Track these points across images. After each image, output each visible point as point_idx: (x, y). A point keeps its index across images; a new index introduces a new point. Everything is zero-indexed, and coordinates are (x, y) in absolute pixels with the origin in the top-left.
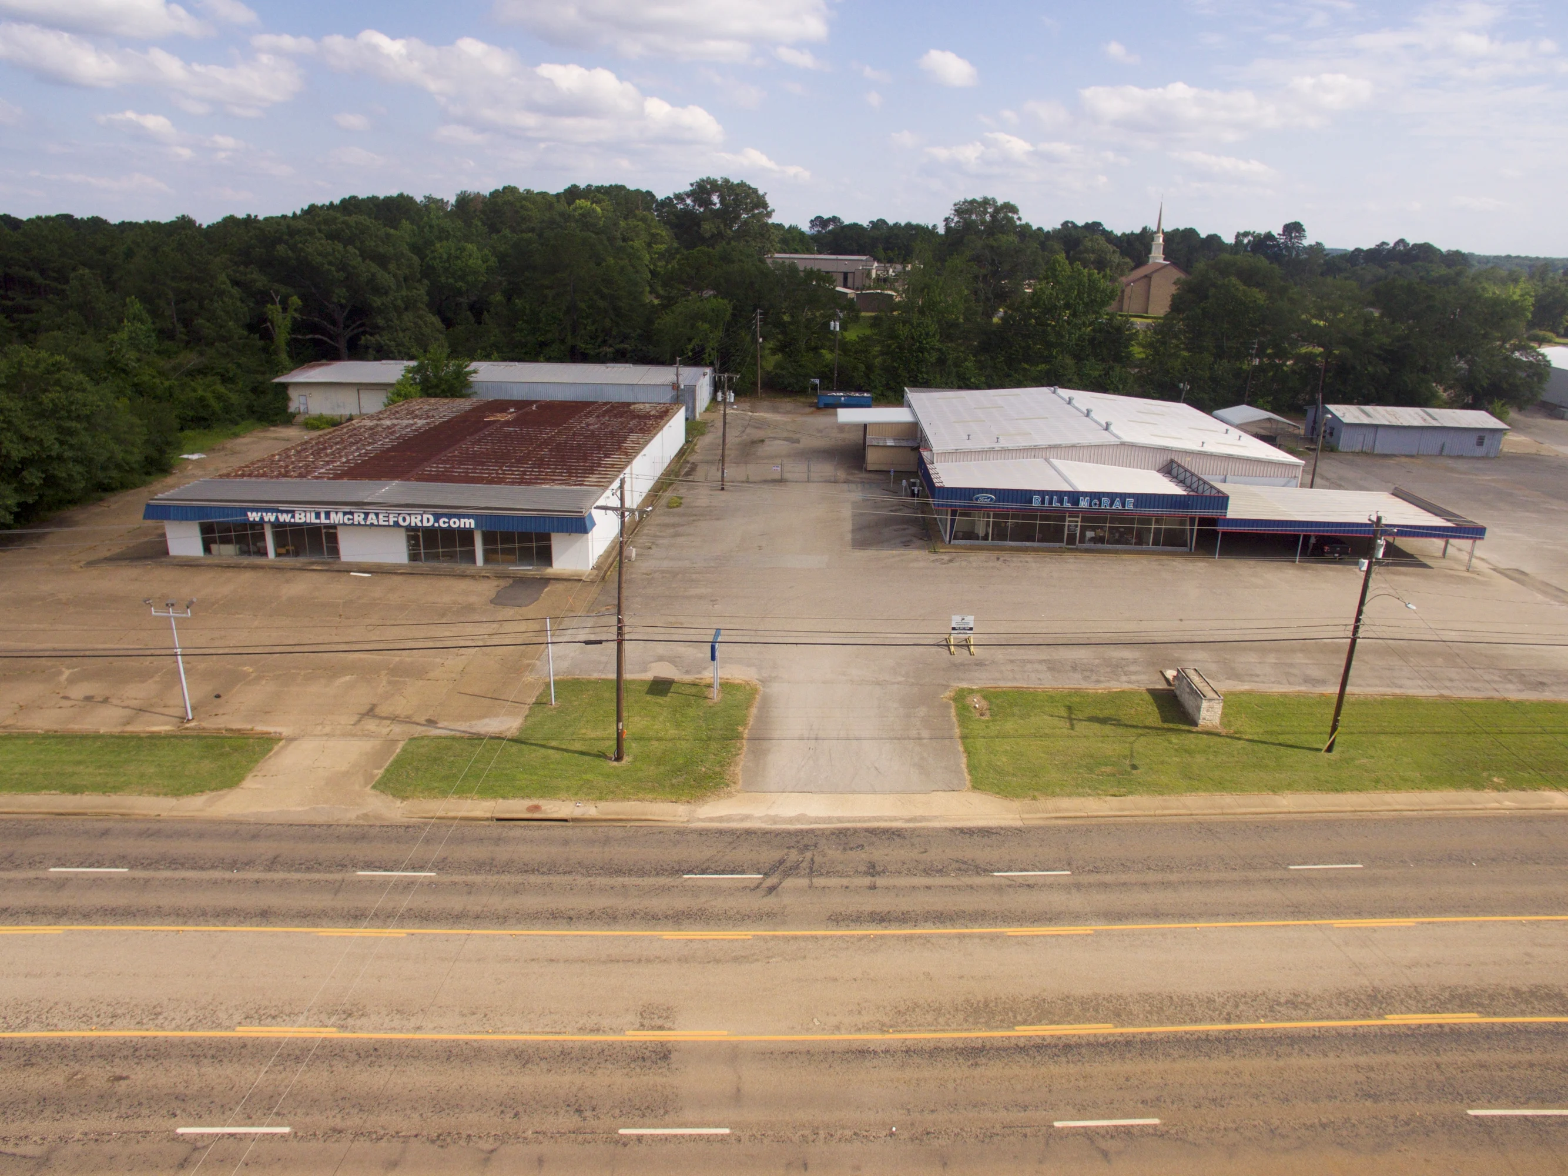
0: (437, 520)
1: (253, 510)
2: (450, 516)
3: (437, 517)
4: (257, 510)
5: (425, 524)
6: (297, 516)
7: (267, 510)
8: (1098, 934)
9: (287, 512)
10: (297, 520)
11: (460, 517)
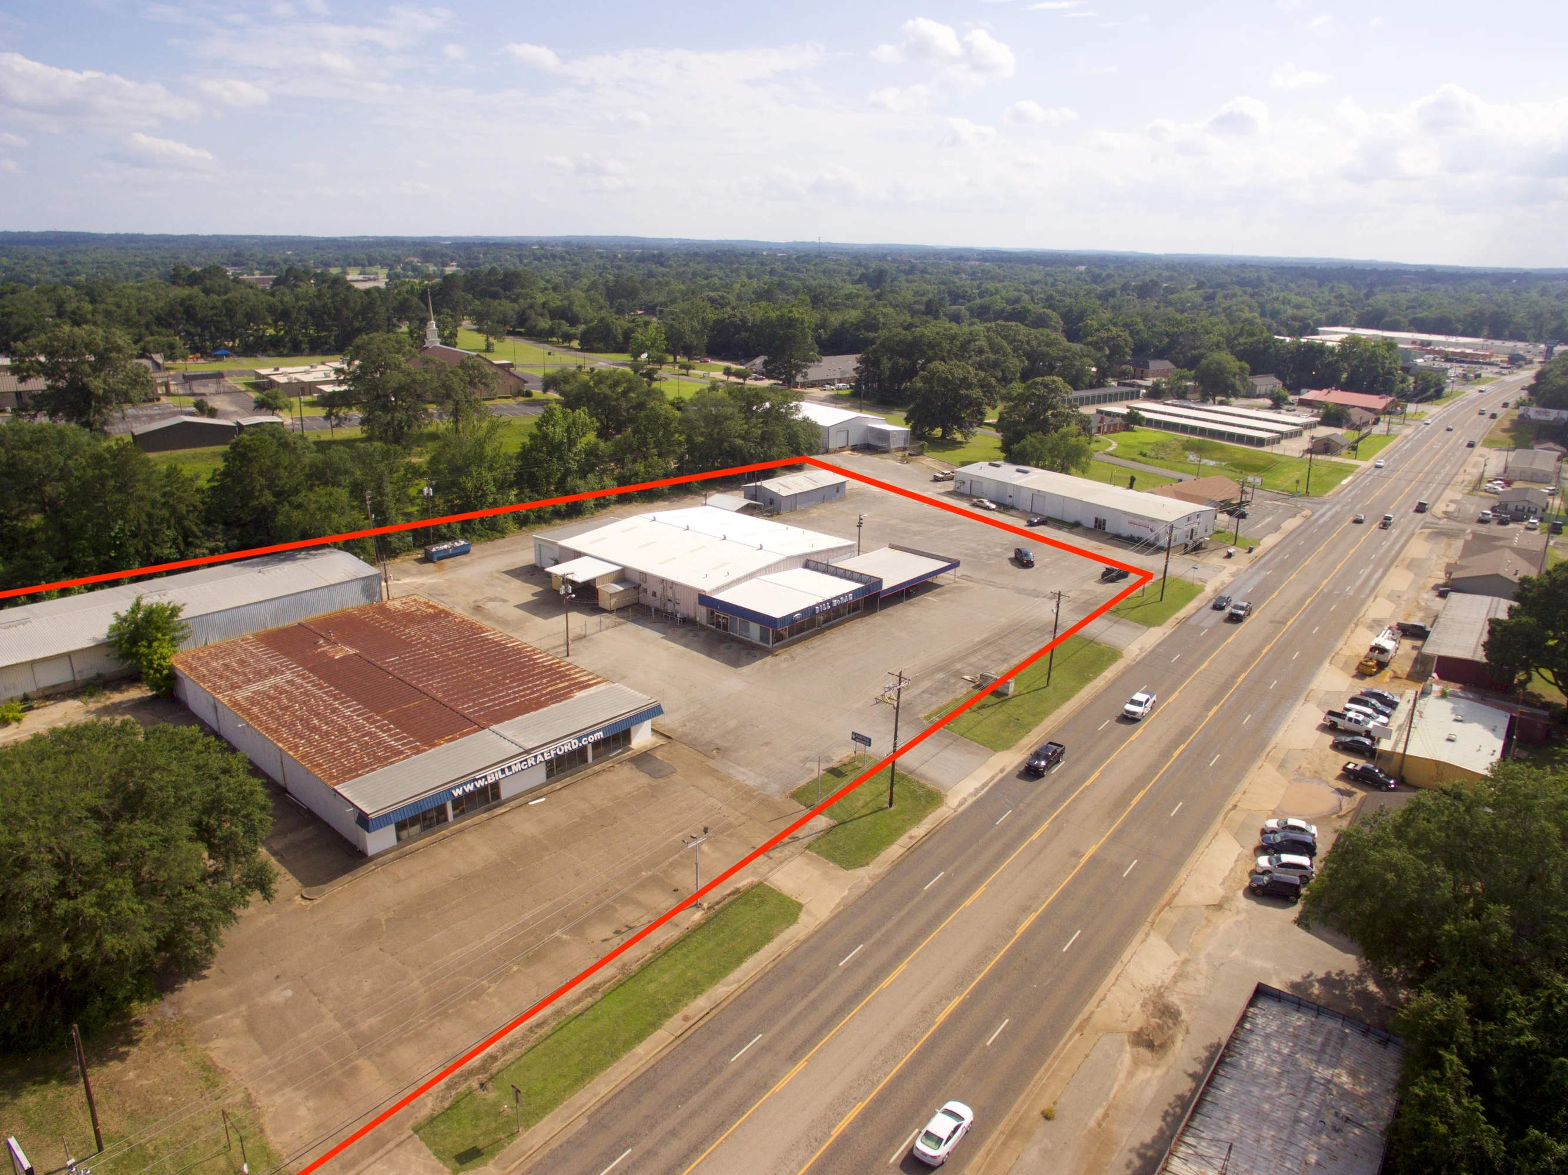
0: (580, 742)
1: (455, 788)
2: (587, 735)
3: (580, 739)
4: (458, 787)
5: (574, 747)
6: (489, 778)
7: (465, 784)
8: (1102, 772)
9: (481, 778)
10: (490, 781)
11: (593, 733)
